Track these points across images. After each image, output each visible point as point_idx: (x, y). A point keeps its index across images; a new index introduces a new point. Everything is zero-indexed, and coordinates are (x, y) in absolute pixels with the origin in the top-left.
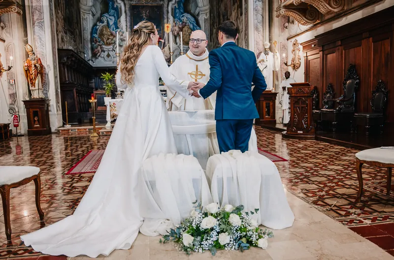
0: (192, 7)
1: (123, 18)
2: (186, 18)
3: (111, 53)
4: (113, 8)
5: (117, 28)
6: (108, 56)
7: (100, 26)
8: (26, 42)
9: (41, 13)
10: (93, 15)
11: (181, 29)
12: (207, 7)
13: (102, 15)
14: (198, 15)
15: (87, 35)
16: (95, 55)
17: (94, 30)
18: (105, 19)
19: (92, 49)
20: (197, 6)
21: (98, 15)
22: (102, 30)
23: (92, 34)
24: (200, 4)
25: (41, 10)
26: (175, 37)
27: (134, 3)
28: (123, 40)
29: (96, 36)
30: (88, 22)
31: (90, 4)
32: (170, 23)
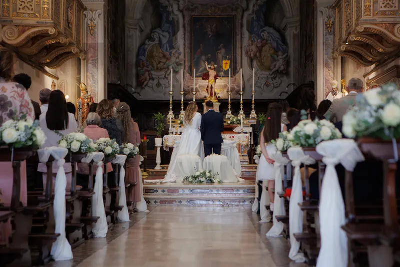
0: (276, 18)
1: (180, 35)
2: (268, 33)
3: (162, 82)
4: (168, 22)
5: (172, 47)
6: (159, 85)
7: (149, 45)
8: (79, 80)
9: (96, 50)
10: (141, 31)
11: (260, 50)
12: (298, 18)
13: (152, 30)
14: (285, 28)
16: (140, 84)
17: (141, 49)
18: (156, 36)
20: (283, 16)
21: (147, 30)
22: (151, 51)
23: (138, 55)
24: (288, 14)
25: (95, 47)
26: (251, 60)
27: (195, 14)
28: (178, 64)
29: (143, 58)
30: (134, 40)
31: (138, 16)
32: (245, 41)
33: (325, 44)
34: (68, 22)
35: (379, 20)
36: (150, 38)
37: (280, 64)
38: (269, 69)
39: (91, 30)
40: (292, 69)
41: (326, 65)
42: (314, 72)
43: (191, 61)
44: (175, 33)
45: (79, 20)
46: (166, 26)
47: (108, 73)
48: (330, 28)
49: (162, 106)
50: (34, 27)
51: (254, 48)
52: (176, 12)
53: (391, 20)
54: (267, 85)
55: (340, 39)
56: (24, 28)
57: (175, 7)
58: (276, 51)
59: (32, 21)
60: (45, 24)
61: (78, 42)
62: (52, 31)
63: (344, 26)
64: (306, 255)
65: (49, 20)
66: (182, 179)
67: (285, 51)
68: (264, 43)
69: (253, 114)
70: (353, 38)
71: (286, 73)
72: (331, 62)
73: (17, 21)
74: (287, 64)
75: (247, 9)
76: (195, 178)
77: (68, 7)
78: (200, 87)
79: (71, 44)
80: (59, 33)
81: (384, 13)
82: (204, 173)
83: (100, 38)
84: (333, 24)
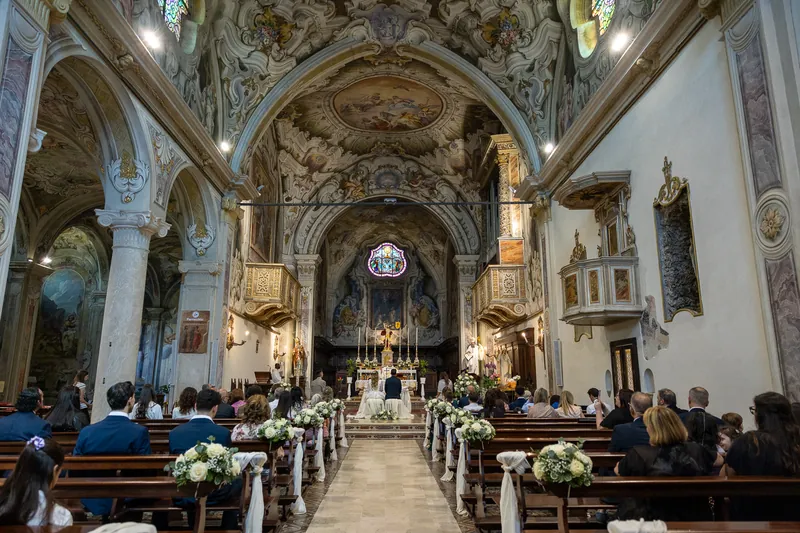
0: (430, 290)
1: (364, 300)
2: (425, 300)
3: (351, 332)
4: (356, 291)
5: (358, 309)
6: (349, 335)
7: (343, 307)
8: (294, 335)
9: (307, 314)
10: (337, 297)
11: (420, 311)
12: (445, 290)
13: (345, 297)
14: (437, 296)
15: (330, 316)
16: (335, 334)
17: (337, 310)
18: (347, 301)
19: (334, 328)
20: (435, 289)
21: (342, 297)
22: (344, 312)
23: (334, 314)
24: (439, 286)
25: (307, 312)
26: (414, 318)
27: (375, 286)
28: (363, 321)
29: (339, 316)
30: (332, 303)
31: (335, 287)
32: (409, 305)
33: (466, 312)
34: (290, 298)
35: (504, 301)
36: (343, 302)
37: (433, 321)
38: (425, 324)
39: (305, 301)
40: (441, 325)
41: (467, 326)
42: (458, 329)
43: (371, 318)
44: (361, 299)
45: (297, 295)
46: (354, 294)
47: (315, 329)
48: (469, 302)
49: (351, 351)
50: (267, 303)
51: (415, 310)
52: (362, 285)
53: (512, 301)
54: (425, 336)
55: (476, 311)
56: (261, 304)
57: (361, 281)
58: (431, 312)
59: (267, 299)
60: (275, 301)
61: (296, 310)
62: (280, 306)
63: (480, 302)
64: (469, 510)
65: (278, 299)
66: (370, 416)
67: (437, 313)
68: (423, 306)
69: (417, 360)
70: (486, 312)
71: (437, 327)
72: (470, 324)
73: (256, 298)
74: (439, 321)
75: (411, 283)
76: (380, 416)
77: (291, 287)
78: (378, 338)
79: (291, 312)
80: (284, 307)
81: (507, 297)
82: (386, 413)
83: (311, 306)
84: (471, 298)
